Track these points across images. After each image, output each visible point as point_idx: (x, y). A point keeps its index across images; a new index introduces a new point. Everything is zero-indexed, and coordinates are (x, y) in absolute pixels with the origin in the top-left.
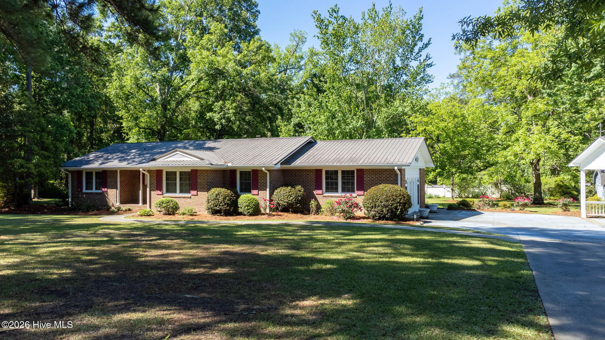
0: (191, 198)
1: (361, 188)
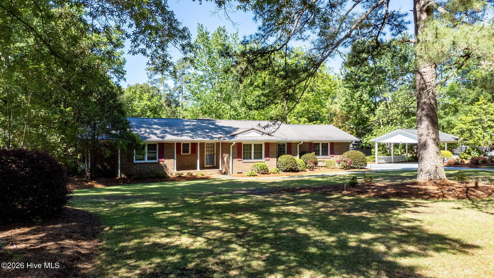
0: (264, 162)
1: (333, 153)
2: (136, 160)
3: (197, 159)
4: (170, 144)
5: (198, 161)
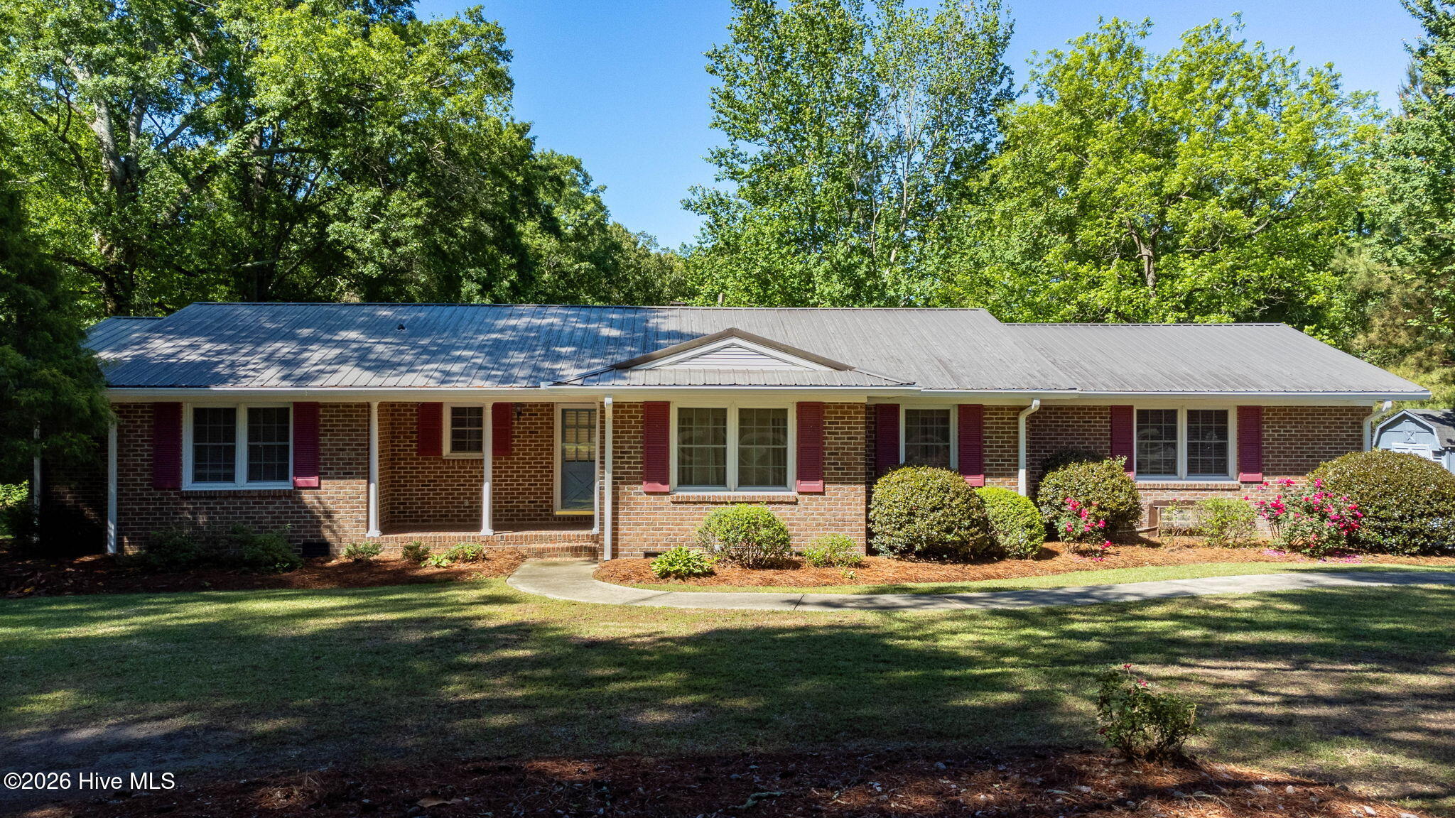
0: (796, 503)
1: (1253, 462)
2: (198, 478)
3: (482, 480)
4: (351, 410)
5: (487, 489)
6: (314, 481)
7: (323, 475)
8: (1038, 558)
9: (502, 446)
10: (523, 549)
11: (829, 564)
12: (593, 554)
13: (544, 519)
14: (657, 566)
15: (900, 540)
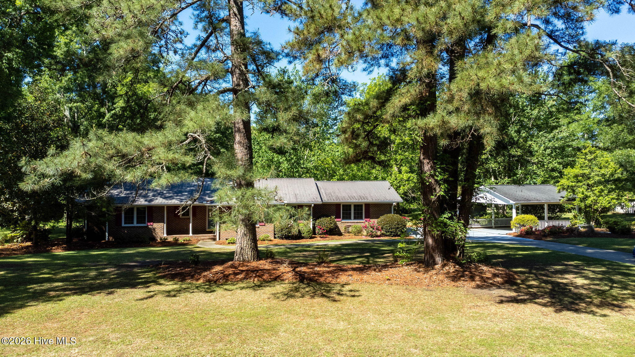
0: (259, 228)
1: (368, 216)
2: (125, 223)
3: (189, 223)
4: (160, 208)
5: (191, 225)
6: (152, 223)
7: (154, 222)
8: (310, 238)
9: (194, 215)
10: (199, 238)
11: (264, 240)
12: (214, 239)
13: (204, 232)
14: (227, 242)
15: (280, 235)
